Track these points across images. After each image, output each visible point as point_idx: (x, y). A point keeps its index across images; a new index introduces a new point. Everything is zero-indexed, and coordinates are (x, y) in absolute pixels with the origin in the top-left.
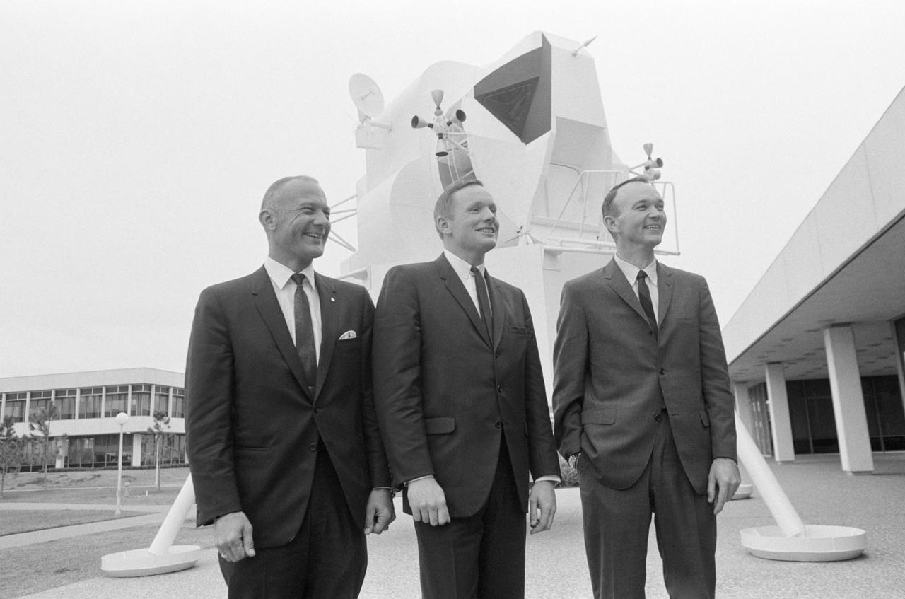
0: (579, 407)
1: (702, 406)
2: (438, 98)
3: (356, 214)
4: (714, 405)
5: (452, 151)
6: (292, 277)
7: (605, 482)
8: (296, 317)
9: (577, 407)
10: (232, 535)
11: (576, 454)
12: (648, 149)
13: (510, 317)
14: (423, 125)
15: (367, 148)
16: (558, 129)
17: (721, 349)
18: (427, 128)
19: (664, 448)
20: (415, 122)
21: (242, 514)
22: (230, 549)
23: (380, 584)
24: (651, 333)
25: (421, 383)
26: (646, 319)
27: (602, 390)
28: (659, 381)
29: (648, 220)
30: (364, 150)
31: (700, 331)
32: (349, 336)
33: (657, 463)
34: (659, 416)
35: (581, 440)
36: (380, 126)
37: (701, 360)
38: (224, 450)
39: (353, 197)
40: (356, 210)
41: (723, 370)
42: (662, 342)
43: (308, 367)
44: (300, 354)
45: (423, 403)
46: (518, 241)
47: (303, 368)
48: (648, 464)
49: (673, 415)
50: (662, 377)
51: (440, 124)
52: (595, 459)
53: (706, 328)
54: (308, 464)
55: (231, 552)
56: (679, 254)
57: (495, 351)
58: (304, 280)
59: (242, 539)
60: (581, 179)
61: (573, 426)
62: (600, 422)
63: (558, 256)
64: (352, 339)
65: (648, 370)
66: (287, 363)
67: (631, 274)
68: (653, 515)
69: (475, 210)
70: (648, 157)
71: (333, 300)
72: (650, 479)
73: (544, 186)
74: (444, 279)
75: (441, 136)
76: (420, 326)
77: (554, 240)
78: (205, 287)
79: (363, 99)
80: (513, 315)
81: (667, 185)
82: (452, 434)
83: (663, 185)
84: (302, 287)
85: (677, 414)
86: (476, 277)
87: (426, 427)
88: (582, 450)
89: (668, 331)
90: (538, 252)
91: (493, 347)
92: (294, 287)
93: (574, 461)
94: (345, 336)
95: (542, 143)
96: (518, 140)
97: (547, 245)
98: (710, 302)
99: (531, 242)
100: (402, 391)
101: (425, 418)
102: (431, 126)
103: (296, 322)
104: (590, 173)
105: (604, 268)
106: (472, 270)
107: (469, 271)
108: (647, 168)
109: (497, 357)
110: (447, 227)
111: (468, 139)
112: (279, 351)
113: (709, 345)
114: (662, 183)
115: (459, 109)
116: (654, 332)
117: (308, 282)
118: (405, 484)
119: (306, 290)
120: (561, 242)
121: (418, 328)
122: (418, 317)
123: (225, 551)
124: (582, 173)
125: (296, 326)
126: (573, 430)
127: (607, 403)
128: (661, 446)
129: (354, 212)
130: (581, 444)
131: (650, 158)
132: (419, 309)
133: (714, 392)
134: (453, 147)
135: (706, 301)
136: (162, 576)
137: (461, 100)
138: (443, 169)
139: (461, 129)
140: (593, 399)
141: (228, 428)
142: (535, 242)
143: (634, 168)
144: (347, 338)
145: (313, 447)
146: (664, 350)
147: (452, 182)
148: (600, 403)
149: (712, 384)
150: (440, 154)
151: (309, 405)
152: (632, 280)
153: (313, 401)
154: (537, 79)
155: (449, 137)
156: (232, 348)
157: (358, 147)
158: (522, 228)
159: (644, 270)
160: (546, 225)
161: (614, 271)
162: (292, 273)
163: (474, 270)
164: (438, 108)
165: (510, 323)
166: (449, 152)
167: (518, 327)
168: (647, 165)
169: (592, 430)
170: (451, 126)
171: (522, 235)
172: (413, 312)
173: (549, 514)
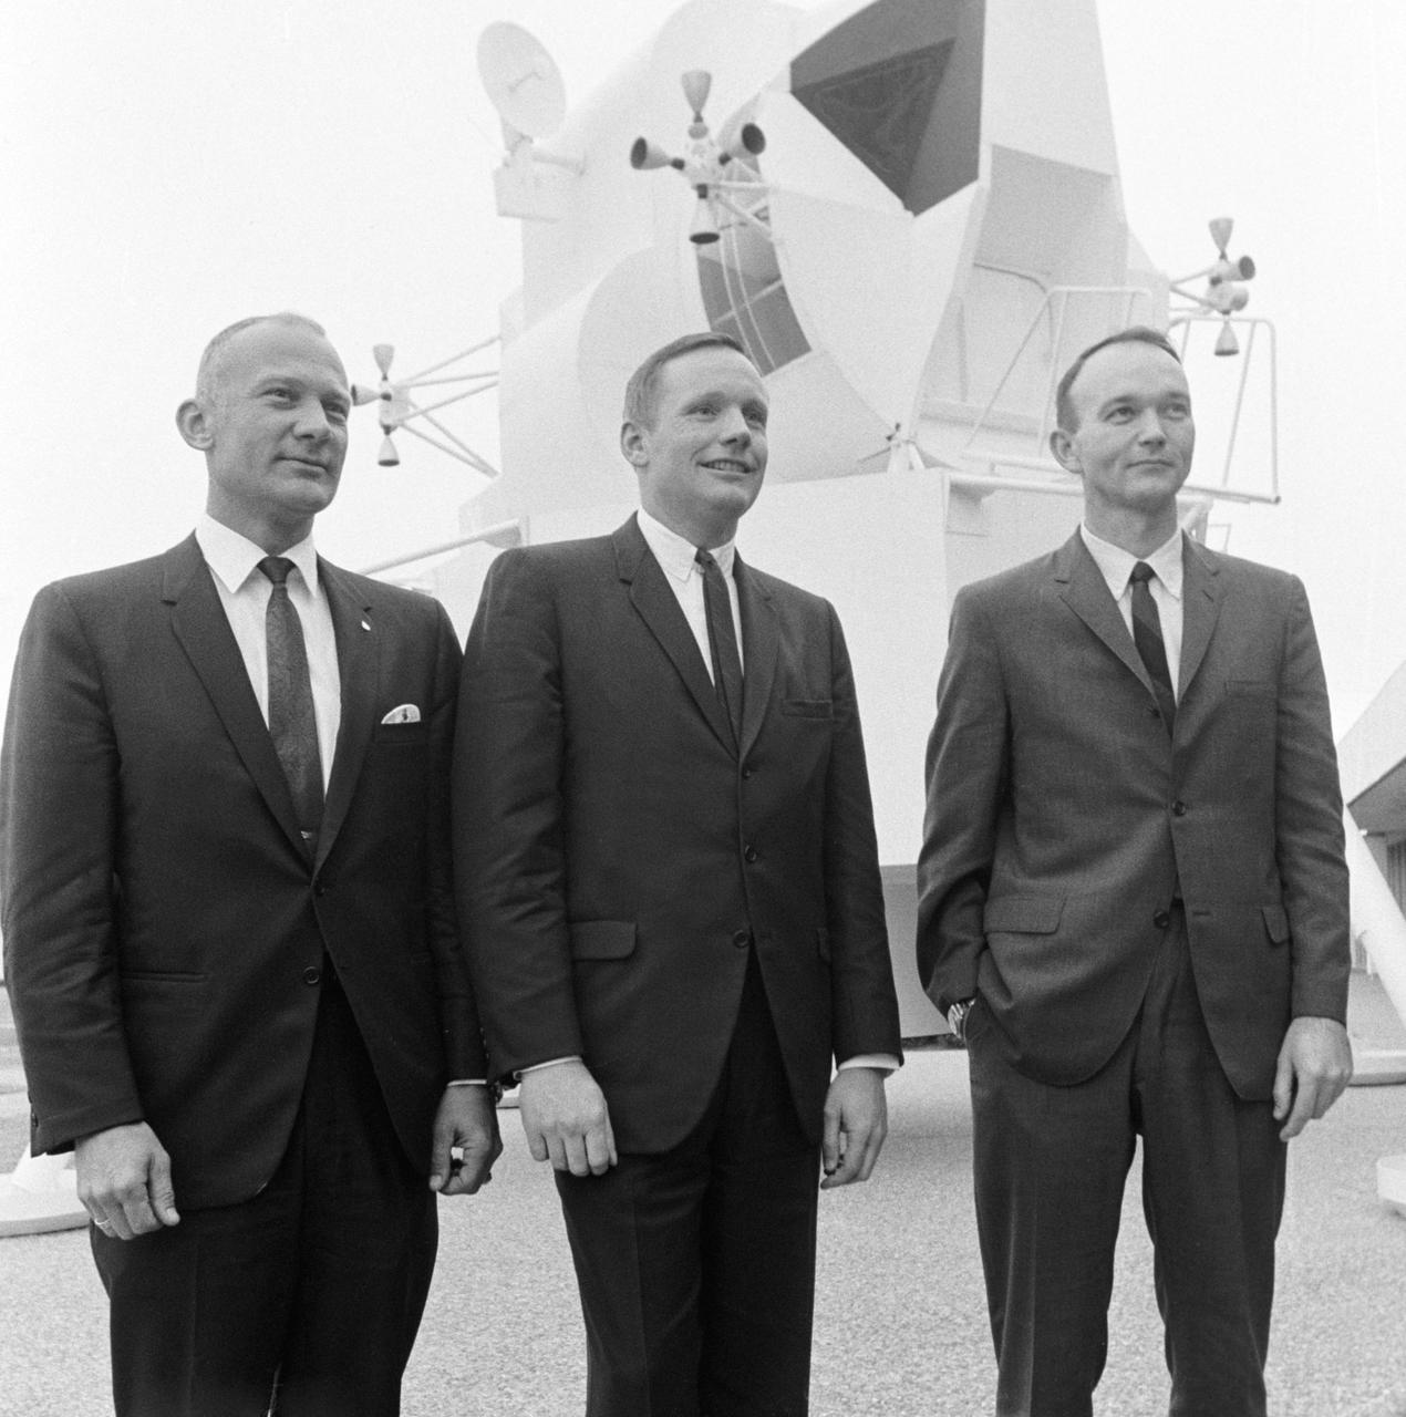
0: (980, 890)
1: (1273, 892)
2: (698, 92)
3: (494, 384)
4: (1304, 894)
5: (733, 231)
6: (261, 566)
7: (1028, 1068)
8: (271, 663)
9: (974, 891)
10: (125, 1174)
11: (964, 1002)
12: (1221, 232)
13: (790, 678)
14: (659, 162)
15: (523, 217)
16: (995, 175)
17: (1327, 759)
18: (669, 171)
19: (1171, 994)
20: (641, 154)
21: (145, 1128)
22: (120, 1206)
23: (540, 1268)
24: (1156, 714)
25: (560, 838)
26: (1146, 680)
27: (1037, 852)
28: (1169, 828)
29: (1136, 448)
30: (518, 222)
31: (1280, 712)
32: (405, 717)
33: (1151, 1029)
34: (1165, 916)
35: (977, 969)
36: (554, 161)
37: (1277, 780)
38: (94, 982)
39: (492, 341)
40: (496, 373)
41: (1331, 810)
42: (1185, 737)
43: (299, 784)
44: (280, 753)
45: (565, 886)
46: (888, 458)
47: (286, 784)
48: (1131, 1030)
49: (1197, 914)
50: (1178, 820)
51: (702, 161)
52: (1009, 1012)
53: (1292, 705)
54: (301, 1014)
55: (123, 1213)
56: (1278, 500)
57: (742, 760)
58: (291, 574)
59: (148, 1184)
60: (1049, 304)
61: (962, 936)
62: (1024, 927)
63: (985, 500)
64: (411, 724)
65: (1146, 804)
66: (247, 771)
67: (1117, 568)
68: (1139, 1139)
69: (705, 412)
70: (1218, 253)
71: (366, 626)
72: (1133, 1064)
73: (956, 322)
74: (627, 582)
75: (703, 191)
76: (562, 702)
77: (974, 460)
78: (47, 582)
79: (512, 89)
80: (795, 670)
81: (1258, 325)
82: (626, 960)
83: (1248, 326)
84: (284, 591)
85: (1207, 913)
86: (705, 577)
87: (570, 944)
88: (977, 993)
89: (1201, 710)
90: (935, 485)
91: (738, 752)
92: (265, 590)
93: (958, 1017)
94: (395, 716)
95: (956, 210)
96: (897, 202)
97: (959, 470)
98: (1311, 642)
99: (918, 462)
100: (511, 857)
101: (570, 920)
102: (679, 164)
103: (271, 676)
104: (1069, 294)
105: (1055, 555)
106: (698, 559)
107: (691, 561)
108: (1215, 282)
109: (745, 777)
110: (641, 448)
111: (771, 201)
112: (233, 743)
113: (1300, 747)
114: (1247, 320)
115: (749, 121)
116: (1162, 713)
117: (301, 581)
118: (515, 1074)
119: (294, 597)
120: (992, 467)
121: (557, 706)
122: (557, 677)
123: (106, 1211)
124: (1050, 292)
125: (271, 684)
126: (962, 944)
127: (1043, 883)
128: (1164, 991)
129: (490, 380)
130: (976, 978)
131: (1223, 256)
132: (561, 661)
133: (1307, 862)
134: (733, 219)
135: (1299, 638)
136: (44, 1238)
137: (757, 98)
138: (711, 275)
139: (751, 172)
140: (1015, 874)
141: (106, 926)
142: (929, 462)
143: (1183, 281)
144: (399, 720)
145: (312, 975)
146: (1186, 759)
147: (730, 308)
148: (1031, 882)
149: (1300, 840)
150: (701, 239)
151: (305, 876)
152: (1118, 585)
153: (313, 867)
154: (946, 48)
155: (724, 194)
156: (112, 733)
157: (503, 213)
158: (898, 426)
159: (1148, 561)
160: (955, 422)
161: (1077, 562)
162: (262, 555)
163: (704, 561)
164: (698, 119)
165: (789, 694)
166: (722, 234)
167: (808, 701)
168: (1215, 275)
169: (1004, 947)
170: (729, 164)
171: (899, 446)
172: (544, 666)
173: (867, 1145)
